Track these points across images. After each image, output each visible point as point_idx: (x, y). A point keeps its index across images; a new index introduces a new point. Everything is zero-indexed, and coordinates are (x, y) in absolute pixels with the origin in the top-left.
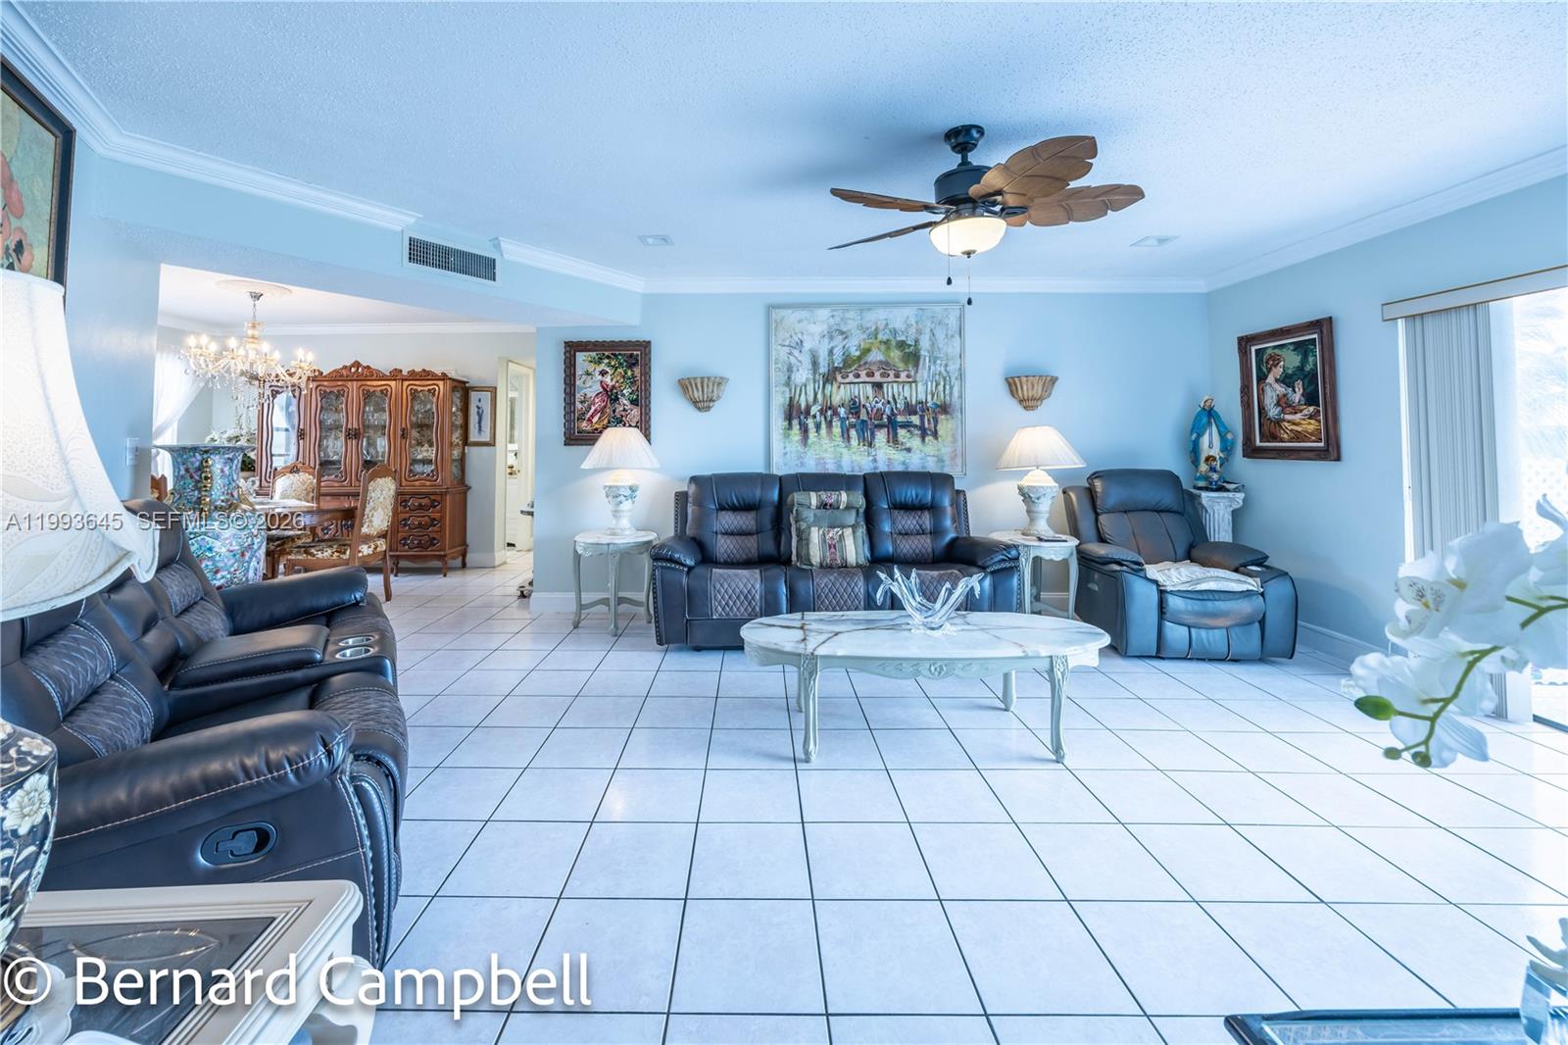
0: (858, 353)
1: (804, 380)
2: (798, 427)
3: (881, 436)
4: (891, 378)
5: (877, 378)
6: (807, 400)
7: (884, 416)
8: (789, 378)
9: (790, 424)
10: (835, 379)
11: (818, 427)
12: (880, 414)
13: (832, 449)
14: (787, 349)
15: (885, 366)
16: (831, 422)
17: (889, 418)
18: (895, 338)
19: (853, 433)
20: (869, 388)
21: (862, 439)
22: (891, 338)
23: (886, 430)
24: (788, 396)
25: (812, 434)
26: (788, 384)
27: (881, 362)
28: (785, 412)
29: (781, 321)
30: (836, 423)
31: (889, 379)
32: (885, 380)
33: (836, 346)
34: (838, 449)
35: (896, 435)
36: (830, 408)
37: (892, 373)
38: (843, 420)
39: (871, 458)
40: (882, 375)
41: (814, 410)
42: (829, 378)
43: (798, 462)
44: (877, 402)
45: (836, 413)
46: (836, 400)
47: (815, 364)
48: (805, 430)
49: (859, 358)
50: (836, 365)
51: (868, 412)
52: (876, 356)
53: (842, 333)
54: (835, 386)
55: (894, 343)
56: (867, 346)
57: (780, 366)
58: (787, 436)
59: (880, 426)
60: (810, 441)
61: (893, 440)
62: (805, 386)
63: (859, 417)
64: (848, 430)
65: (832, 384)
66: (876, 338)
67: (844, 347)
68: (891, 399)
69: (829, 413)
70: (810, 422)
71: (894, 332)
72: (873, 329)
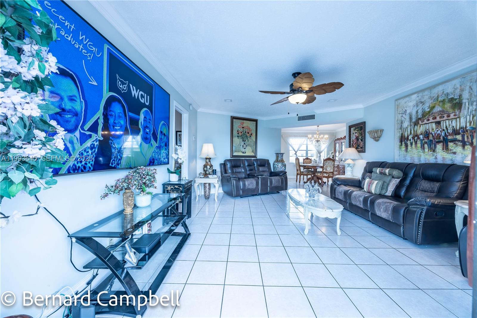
0: (429, 110)
1: (406, 126)
2: (404, 145)
3: (439, 147)
4: (445, 118)
5: (438, 119)
6: (407, 134)
7: (441, 137)
8: (401, 126)
9: (402, 144)
10: (418, 123)
11: (411, 144)
12: (439, 136)
13: (417, 153)
14: (401, 115)
15: (442, 113)
16: (417, 142)
17: (443, 137)
18: (448, 98)
19: (426, 146)
20: (434, 125)
21: (430, 148)
22: (446, 98)
23: (442, 143)
24: (401, 133)
25: (409, 147)
26: (401, 128)
27: (440, 111)
28: (400, 140)
29: (399, 104)
30: (419, 142)
31: (444, 119)
32: (442, 119)
33: (419, 109)
34: (420, 153)
35: (447, 146)
36: (416, 136)
37: (445, 116)
38: (422, 140)
39: (434, 157)
40: (440, 118)
41: (410, 137)
42: (416, 123)
43: (404, 158)
44: (437, 131)
45: (419, 138)
46: (419, 132)
47: (411, 118)
48: (407, 146)
49: (429, 112)
50: (419, 117)
51: (433, 136)
52: (438, 109)
53: (422, 102)
54: (419, 126)
55: (447, 100)
56: (433, 105)
57: (398, 122)
58: (400, 148)
59: (439, 142)
60: (408, 150)
61: (446, 148)
62: (407, 128)
63: (429, 138)
64: (424, 145)
65: (417, 126)
66: (438, 100)
67: (422, 109)
68: (445, 128)
69: (416, 138)
70: (409, 143)
71: (448, 94)
72: (436, 96)
